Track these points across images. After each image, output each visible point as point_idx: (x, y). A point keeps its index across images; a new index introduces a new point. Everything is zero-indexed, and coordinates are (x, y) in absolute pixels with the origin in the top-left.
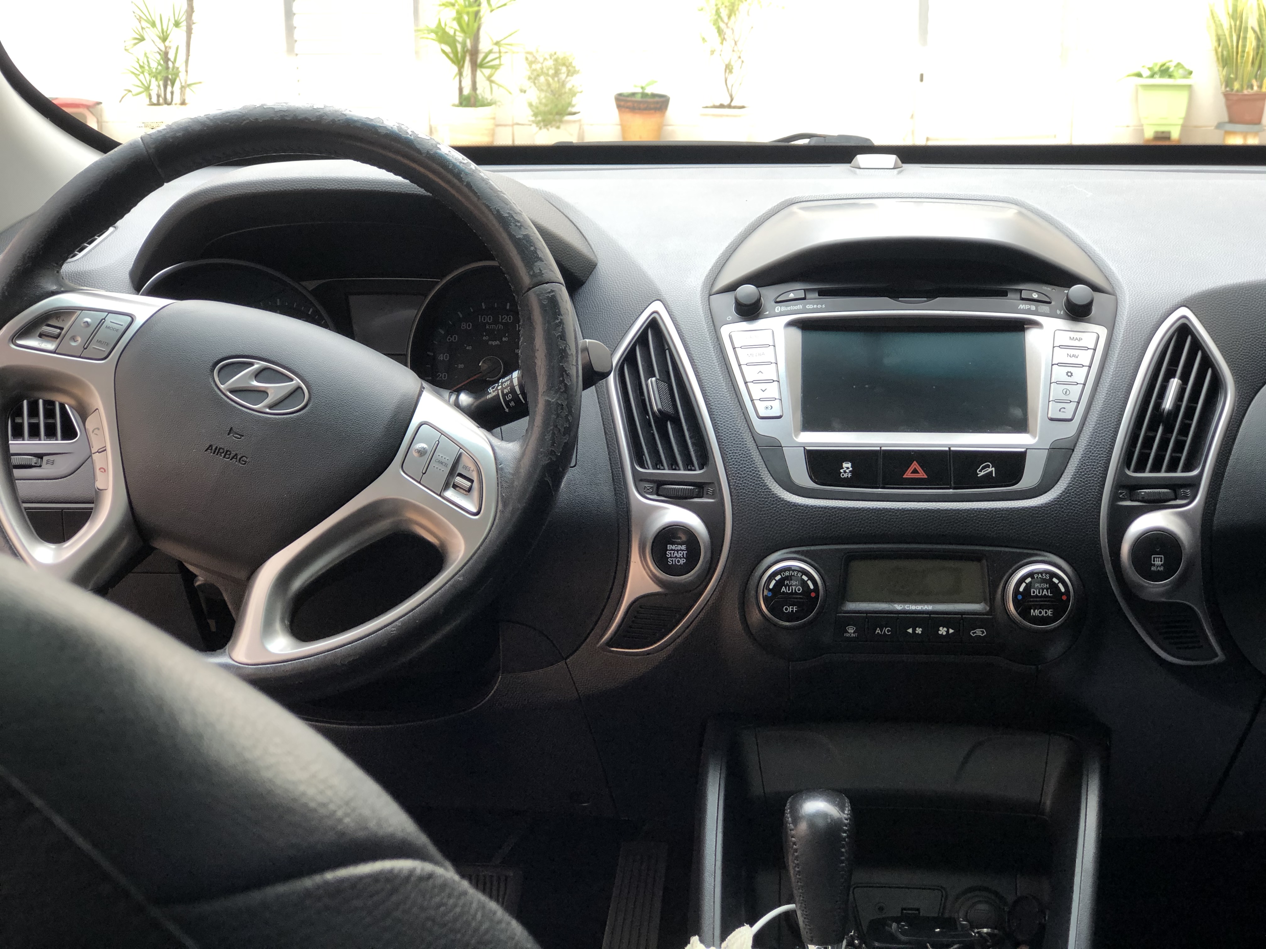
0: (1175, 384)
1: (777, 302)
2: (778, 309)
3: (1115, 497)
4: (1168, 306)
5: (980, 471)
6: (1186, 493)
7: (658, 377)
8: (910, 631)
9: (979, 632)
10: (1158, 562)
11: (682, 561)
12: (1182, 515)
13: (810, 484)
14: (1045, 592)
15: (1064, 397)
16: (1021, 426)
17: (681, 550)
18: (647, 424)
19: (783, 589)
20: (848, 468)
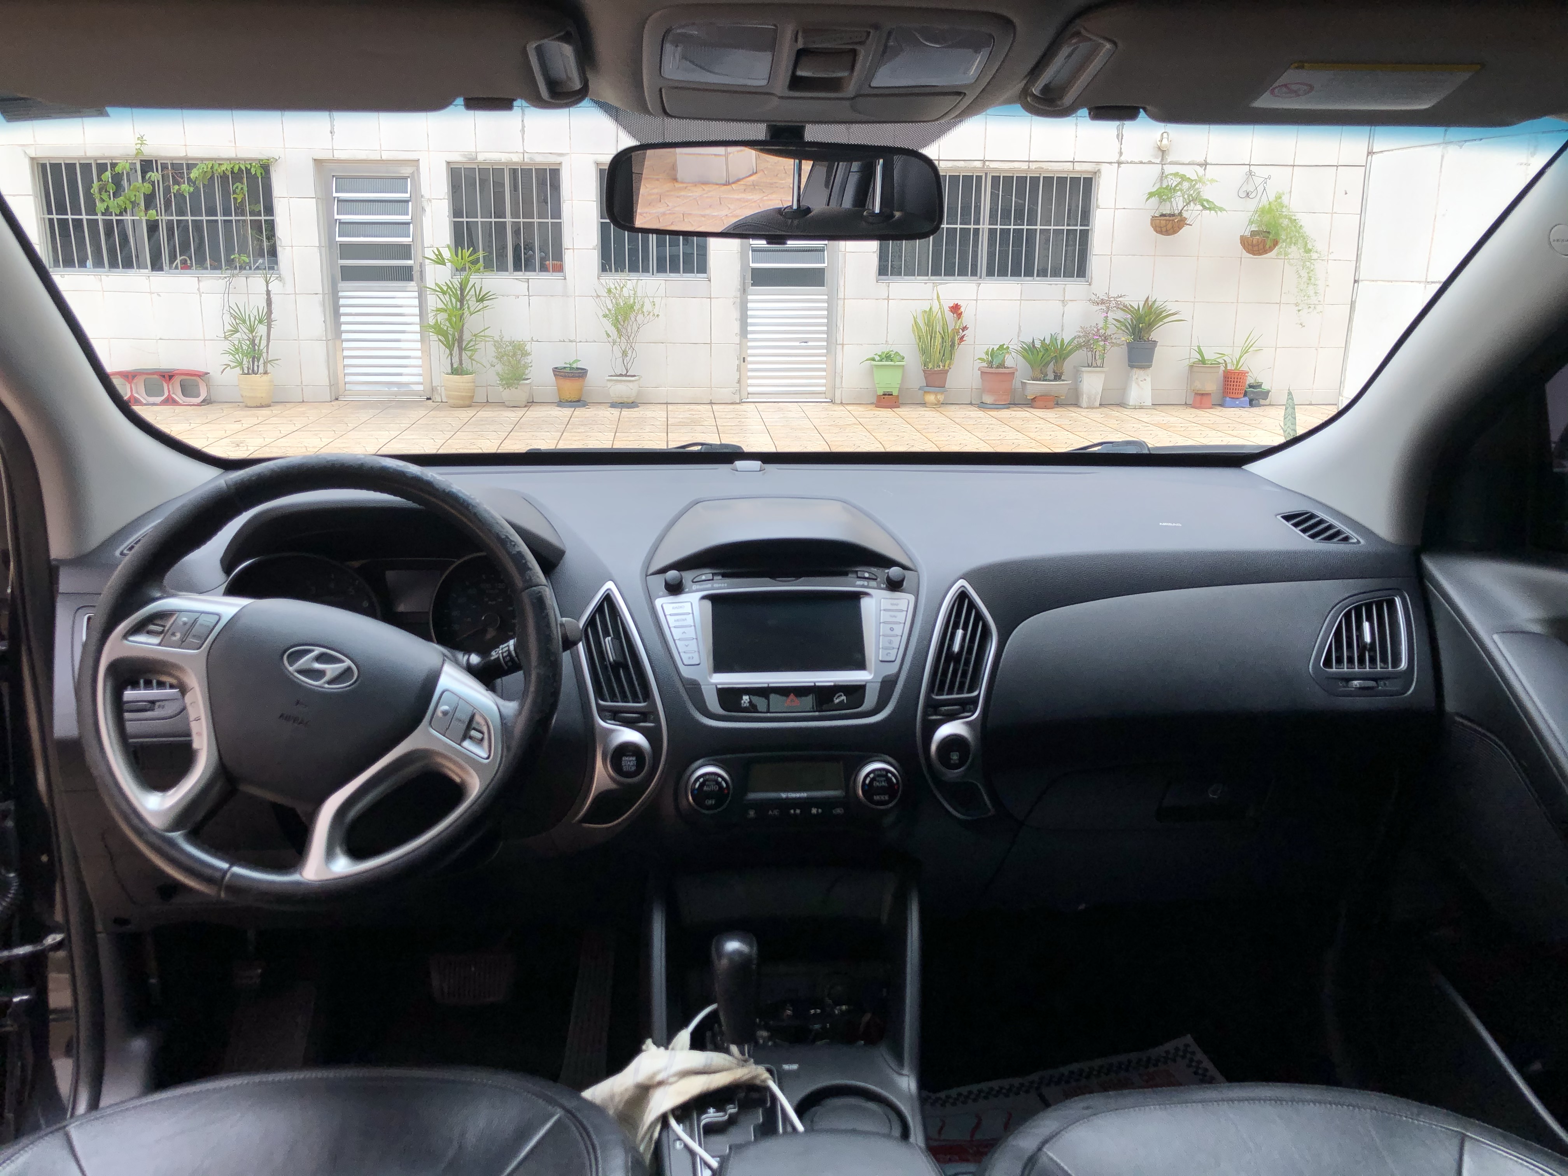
0: (960, 633)
1: (693, 582)
2: (695, 587)
3: (925, 714)
4: (952, 580)
5: (836, 699)
6: (970, 708)
7: (612, 636)
8: (792, 811)
9: (839, 811)
10: (955, 757)
11: (633, 768)
12: (968, 723)
13: (721, 712)
14: (883, 783)
15: (889, 645)
16: (861, 665)
17: (632, 760)
18: (604, 668)
19: (705, 788)
20: (746, 700)
